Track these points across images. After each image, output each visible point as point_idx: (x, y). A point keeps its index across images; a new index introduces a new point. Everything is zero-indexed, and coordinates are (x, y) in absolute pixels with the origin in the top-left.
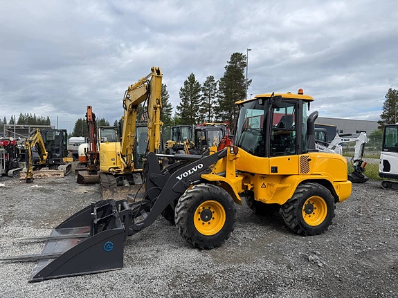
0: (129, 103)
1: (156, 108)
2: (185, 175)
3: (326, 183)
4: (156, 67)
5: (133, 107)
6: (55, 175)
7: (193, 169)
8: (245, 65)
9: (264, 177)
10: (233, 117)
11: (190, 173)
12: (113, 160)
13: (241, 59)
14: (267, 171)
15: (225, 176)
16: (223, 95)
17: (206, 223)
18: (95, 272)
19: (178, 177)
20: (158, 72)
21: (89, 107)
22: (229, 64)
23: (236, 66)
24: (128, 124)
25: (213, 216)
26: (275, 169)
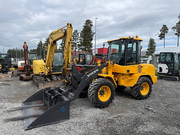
0: (51, 41)
1: (69, 43)
2: (91, 74)
3: (149, 77)
4: (69, 23)
5: (53, 43)
6: (6, 76)
7: (94, 71)
8: (92, 26)
9: (123, 74)
10: (87, 49)
11: (93, 73)
12: (41, 68)
14: (125, 72)
15: (108, 74)
16: (82, 39)
17: (102, 96)
18: (57, 122)
19: (88, 76)
20: (71, 25)
21: (25, 43)
22: (85, 25)
23: (88, 26)
24: (50, 51)
25: (105, 92)
26: (128, 71)
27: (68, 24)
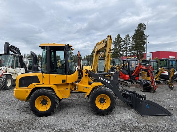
0: (96, 50)
1: (109, 53)
4: (110, 35)
5: (98, 52)
8: (145, 29)
13: (143, 26)
16: (134, 43)
20: (110, 37)
21: (79, 52)
22: (137, 29)
23: (140, 30)
24: (95, 59)
27: (108, 37)
